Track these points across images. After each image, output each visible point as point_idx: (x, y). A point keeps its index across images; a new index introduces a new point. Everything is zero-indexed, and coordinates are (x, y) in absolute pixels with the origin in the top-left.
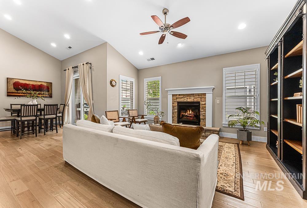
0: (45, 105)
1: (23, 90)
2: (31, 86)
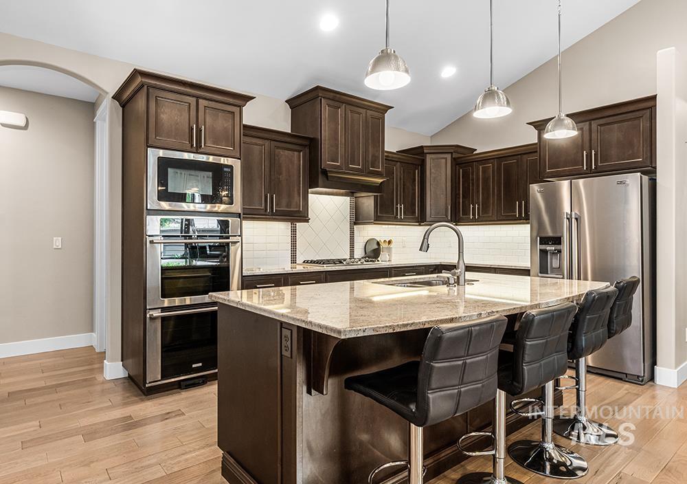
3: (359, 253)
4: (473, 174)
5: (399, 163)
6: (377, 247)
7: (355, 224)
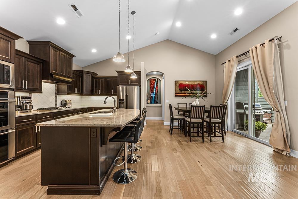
0: (211, 106)
1: (188, 90)
2: (190, 86)
3: (59, 105)
4: (98, 81)
5: (75, 75)
6: (65, 102)
7: (57, 94)
